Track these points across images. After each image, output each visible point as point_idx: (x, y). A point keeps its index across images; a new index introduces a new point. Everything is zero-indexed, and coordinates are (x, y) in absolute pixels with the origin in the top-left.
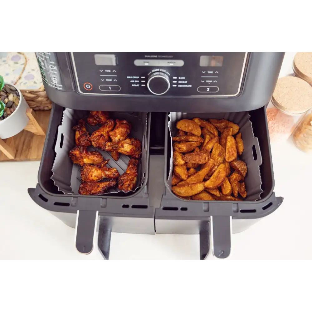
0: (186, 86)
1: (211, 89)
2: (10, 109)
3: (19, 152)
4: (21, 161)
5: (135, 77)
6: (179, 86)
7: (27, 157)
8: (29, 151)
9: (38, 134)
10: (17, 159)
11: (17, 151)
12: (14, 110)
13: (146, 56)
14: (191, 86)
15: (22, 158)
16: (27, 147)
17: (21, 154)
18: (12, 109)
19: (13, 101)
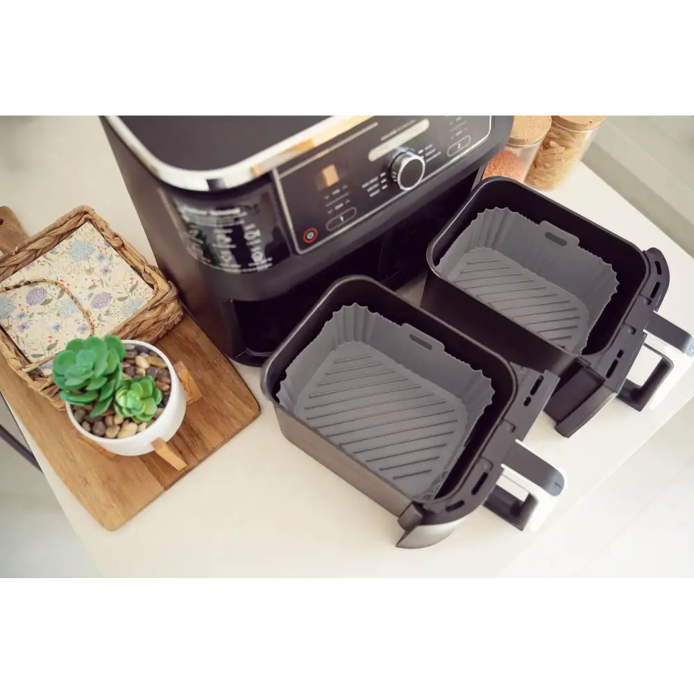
0: (435, 156)
1: (463, 144)
2: (162, 382)
3: (184, 451)
4: (201, 461)
5: (372, 181)
7: (205, 449)
8: (200, 438)
10: (192, 464)
11: (180, 452)
12: (169, 378)
14: (440, 153)
15: (200, 457)
16: (192, 436)
17: (192, 452)
18: (165, 380)
19: (152, 365)
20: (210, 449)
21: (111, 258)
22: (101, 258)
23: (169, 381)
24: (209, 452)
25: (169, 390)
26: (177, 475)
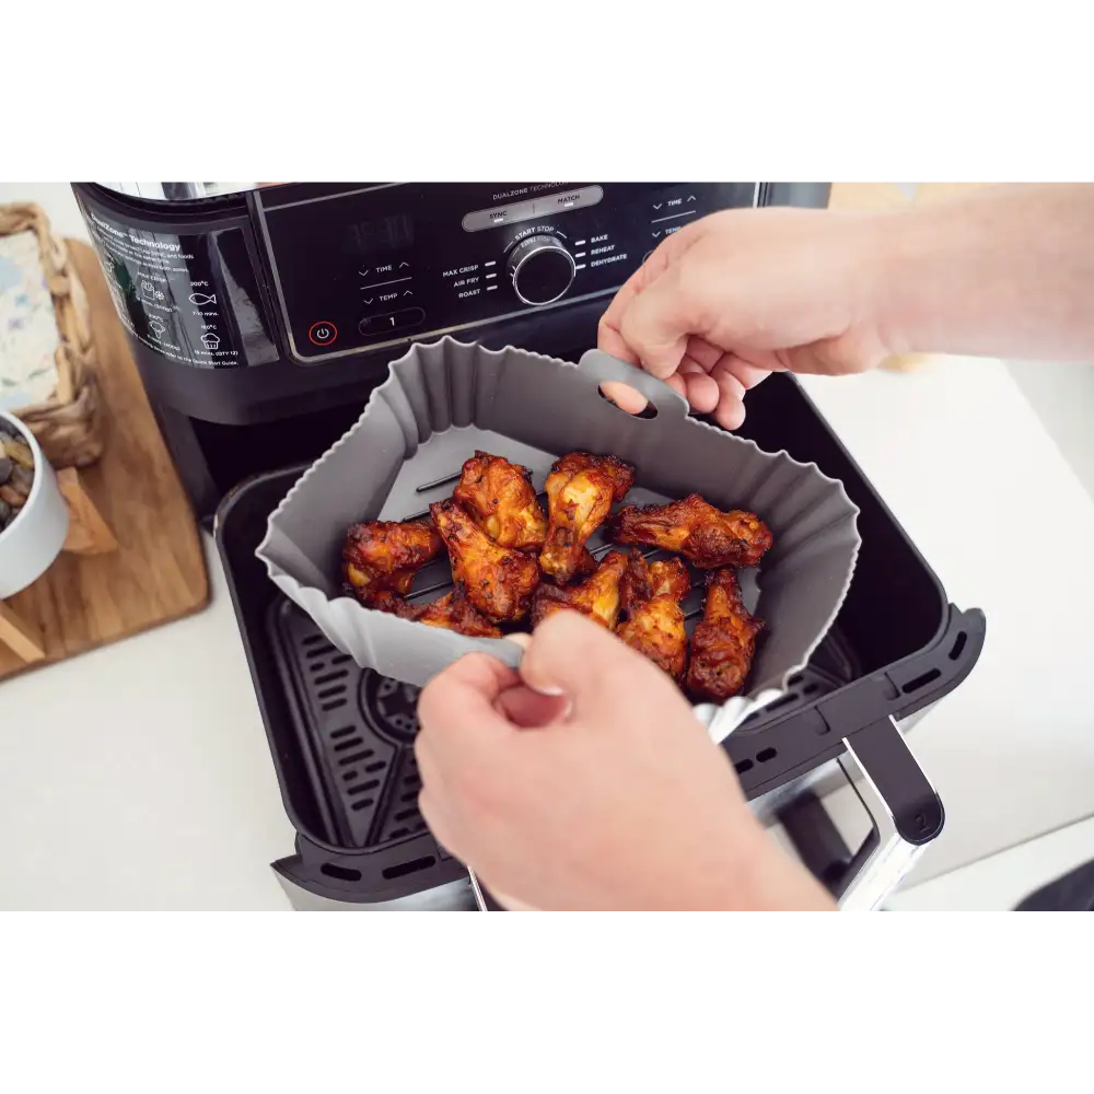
0: (614, 259)
2: (14, 489)
3: (50, 629)
4: (71, 655)
5: (467, 269)
6: (593, 264)
7: (86, 637)
8: (85, 616)
9: (94, 552)
10: (56, 653)
12: (30, 485)
13: (495, 197)
14: (625, 256)
15: (71, 644)
16: (73, 607)
17: (61, 635)
18: (21, 486)
19: (11, 458)
20: (94, 637)
21: (36, 307)
22: (21, 300)
23: (26, 491)
24: (92, 644)
25: (20, 506)
26: (18, 666)
